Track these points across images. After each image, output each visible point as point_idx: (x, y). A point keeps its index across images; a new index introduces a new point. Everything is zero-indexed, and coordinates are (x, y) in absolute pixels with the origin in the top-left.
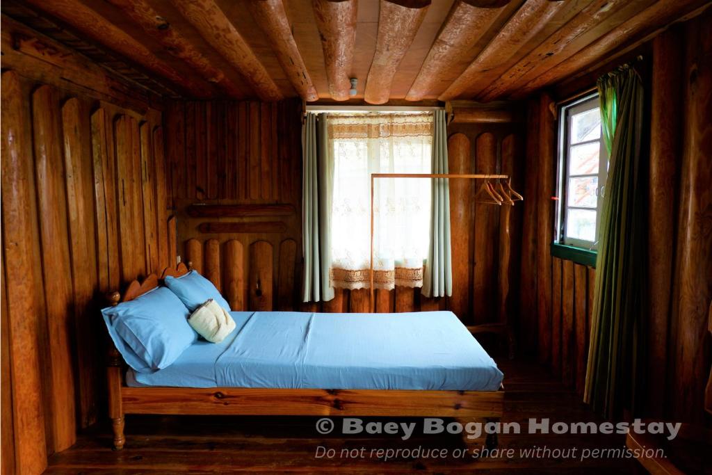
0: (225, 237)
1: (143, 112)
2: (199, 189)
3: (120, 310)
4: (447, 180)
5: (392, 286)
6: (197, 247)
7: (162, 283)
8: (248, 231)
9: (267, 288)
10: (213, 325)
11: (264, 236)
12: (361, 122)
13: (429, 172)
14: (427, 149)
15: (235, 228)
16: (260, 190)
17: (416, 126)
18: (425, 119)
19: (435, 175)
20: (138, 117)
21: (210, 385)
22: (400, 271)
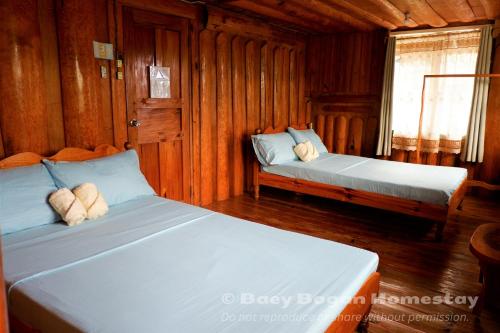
0: (337, 114)
1: (293, 44)
2: (325, 86)
3: (259, 137)
4: (488, 79)
5: (436, 151)
6: (322, 119)
7: (287, 131)
8: (351, 111)
9: (358, 145)
10: (304, 152)
11: (359, 115)
12: (425, 40)
13: (474, 73)
14: (474, 57)
15: (344, 109)
16: (358, 86)
17: (468, 41)
18: (475, 35)
19: (477, 75)
20: (290, 47)
21: (292, 176)
22: (443, 142)
